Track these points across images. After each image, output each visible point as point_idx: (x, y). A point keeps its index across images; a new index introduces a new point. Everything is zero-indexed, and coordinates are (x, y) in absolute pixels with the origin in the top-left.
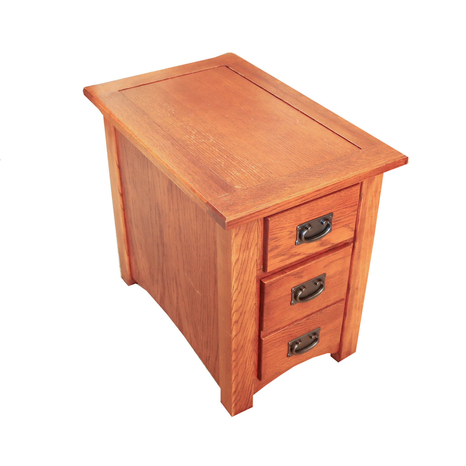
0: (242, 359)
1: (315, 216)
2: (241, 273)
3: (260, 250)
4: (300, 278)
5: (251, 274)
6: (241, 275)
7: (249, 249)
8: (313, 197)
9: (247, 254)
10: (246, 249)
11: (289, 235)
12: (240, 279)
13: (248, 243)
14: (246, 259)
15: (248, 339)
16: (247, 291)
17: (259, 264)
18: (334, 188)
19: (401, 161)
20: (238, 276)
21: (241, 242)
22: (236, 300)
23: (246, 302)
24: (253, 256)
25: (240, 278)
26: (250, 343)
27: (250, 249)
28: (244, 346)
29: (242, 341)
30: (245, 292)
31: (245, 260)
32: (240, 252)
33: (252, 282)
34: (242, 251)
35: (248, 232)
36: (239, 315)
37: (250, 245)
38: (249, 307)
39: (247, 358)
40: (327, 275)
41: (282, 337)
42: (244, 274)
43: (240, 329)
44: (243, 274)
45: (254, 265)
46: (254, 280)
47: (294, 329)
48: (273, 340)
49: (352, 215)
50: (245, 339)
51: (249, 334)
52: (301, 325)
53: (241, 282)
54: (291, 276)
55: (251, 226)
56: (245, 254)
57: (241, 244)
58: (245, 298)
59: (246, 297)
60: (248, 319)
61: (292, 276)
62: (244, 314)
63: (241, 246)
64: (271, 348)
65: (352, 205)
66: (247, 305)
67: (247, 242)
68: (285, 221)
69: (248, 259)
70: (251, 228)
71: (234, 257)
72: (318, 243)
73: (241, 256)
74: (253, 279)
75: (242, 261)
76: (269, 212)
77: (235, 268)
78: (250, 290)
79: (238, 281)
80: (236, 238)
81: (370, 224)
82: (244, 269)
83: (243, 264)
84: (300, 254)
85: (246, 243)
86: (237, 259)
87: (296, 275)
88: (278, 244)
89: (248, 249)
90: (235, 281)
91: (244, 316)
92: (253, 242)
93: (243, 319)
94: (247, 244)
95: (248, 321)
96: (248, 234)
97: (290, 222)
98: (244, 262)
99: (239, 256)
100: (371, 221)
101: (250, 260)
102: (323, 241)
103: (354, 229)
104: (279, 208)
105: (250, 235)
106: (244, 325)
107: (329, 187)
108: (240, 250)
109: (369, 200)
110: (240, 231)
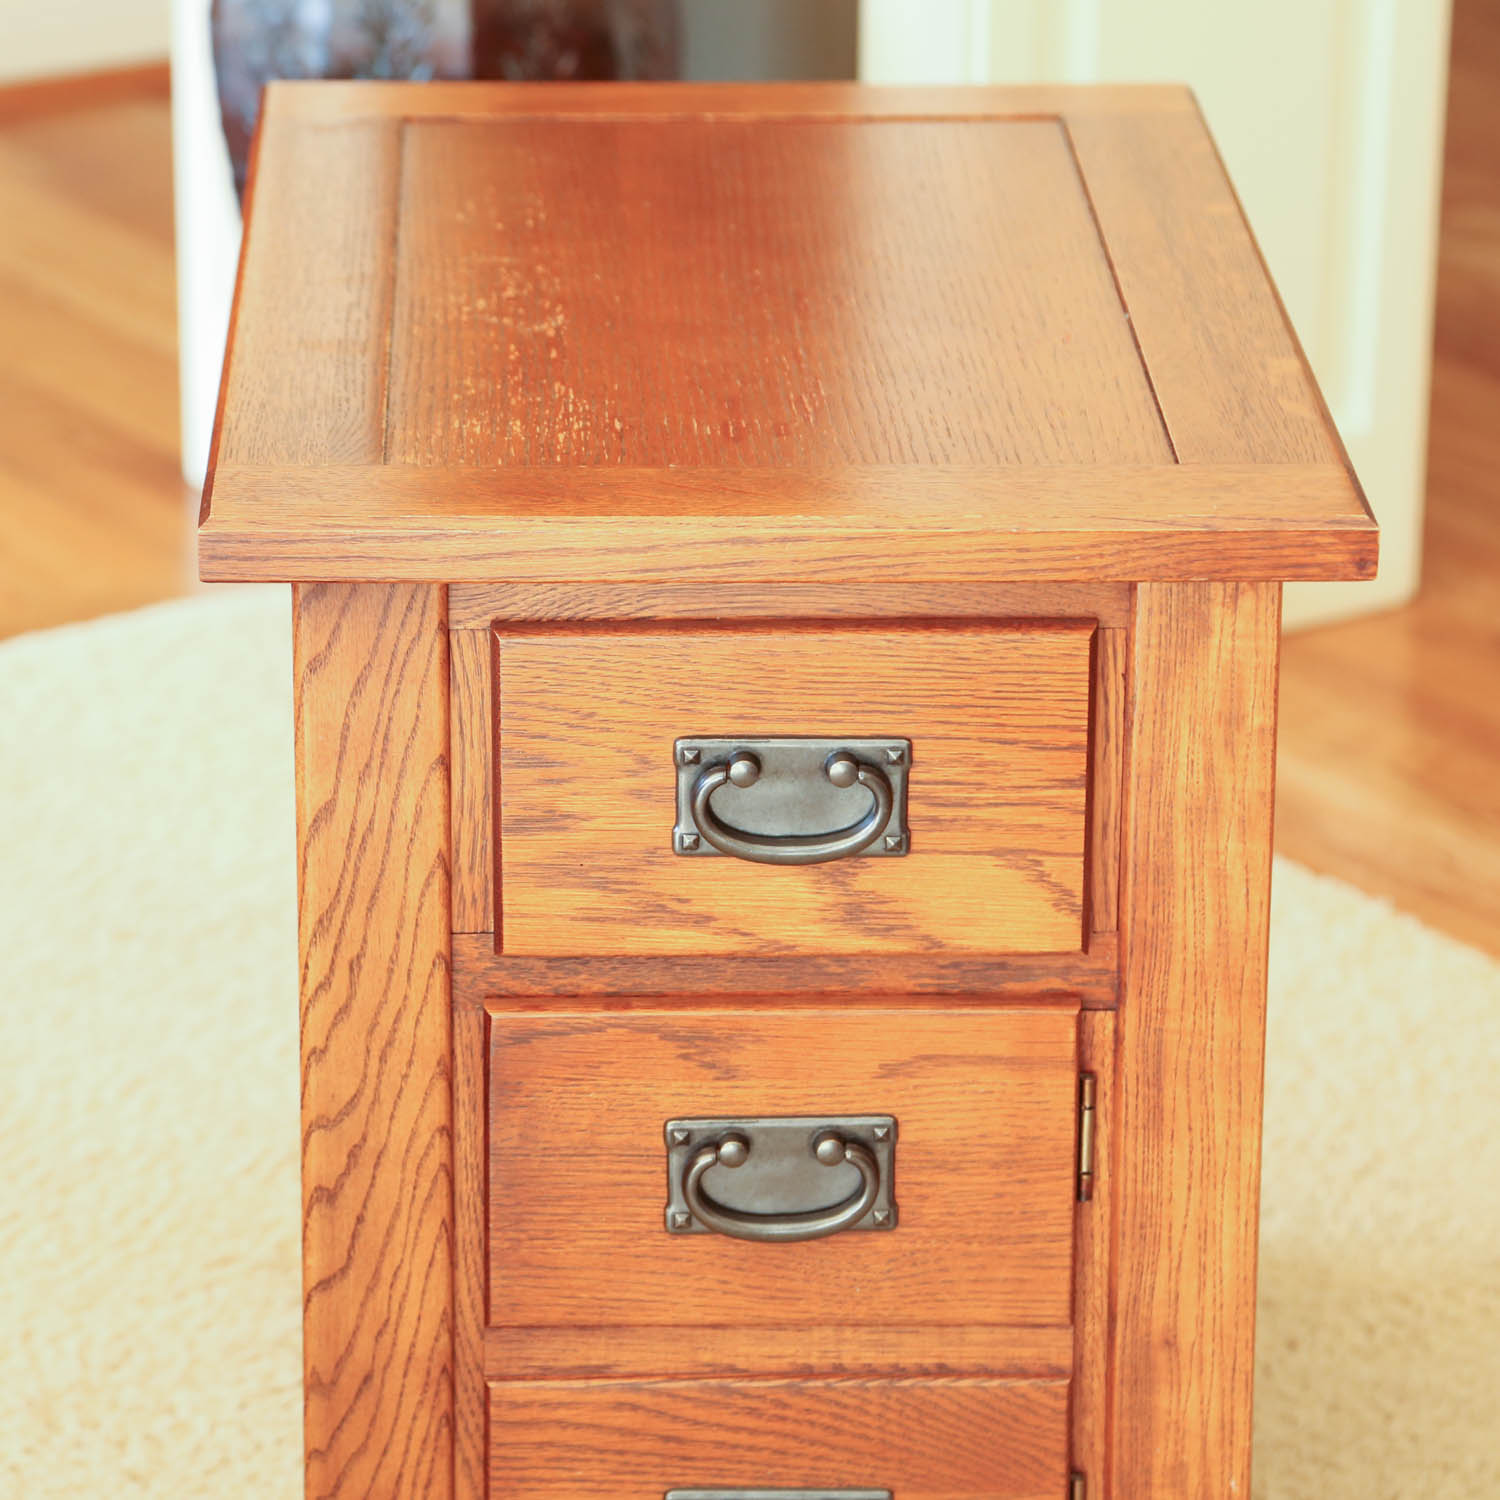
0: (366, 1465)
1: (793, 721)
2: (351, 900)
3: (478, 813)
4: (714, 1073)
5: (409, 927)
6: (347, 912)
7: (396, 770)
8: (717, 571)
9: (385, 799)
10: (375, 764)
11: (634, 773)
12: (341, 930)
13: (386, 737)
14: (380, 827)
15: (403, 1349)
16: (386, 1020)
17: (474, 900)
18: (852, 563)
19: (1318, 539)
20: (332, 907)
21: (347, 715)
22: (323, 1051)
23: (387, 1096)
24: (417, 822)
25: (343, 923)
26: (415, 1379)
27: (400, 776)
28: (377, 1380)
29: (365, 1342)
30: (375, 1025)
31: (370, 829)
32: (339, 769)
33: (419, 983)
34: (351, 768)
35: (384, 670)
36: (344, 1159)
37: (397, 749)
38: (401, 1129)
39: (400, 1476)
40: (907, 1135)
41: (621, 1431)
42: (369, 910)
43: (350, 1257)
44: (360, 906)
45: (427, 884)
46: (431, 975)
47: (701, 1414)
48: (562, 1424)
49: (1053, 806)
50: (380, 1333)
51: (411, 1312)
52: (752, 1412)
53: (348, 952)
54: (655, 1037)
55: (403, 647)
56: (369, 792)
57: (346, 727)
58: (374, 1063)
59: (383, 1059)
60: (397, 1212)
61: (663, 1037)
62: (376, 1165)
63: (344, 738)
64: (539, 1473)
65: (1046, 737)
66: (392, 1117)
67: (382, 729)
68: (599, 679)
69: (390, 831)
70: (400, 658)
71: (309, 786)
72: (830, 900)
73: (346, 797)
74: (423, 966)
75: (353, 829)
76: (444, 559)
77: (310, 850)
78: (407, 1024)
79: (333, 942)
80: (314, 677)
81: (1211, 920)
82: (366, 882)
83: (363, 847)
84: (709, 919)
85: (376, 731)
86: (322, 803)
87: (688, 1040)
88: (565, 807)
89: (389, 770)
90: (315, 936)
91: (374, 1177)
92: (417, 743)
93: (368, 1194)
94: (380, 737)
95: (401, 1225)
96: (387, 682)
97: (629, 698)
98: (364, 840)
99: (336, 792)
100: (1221, 908)
101: (405, 838)
102: (858, 893)
103: (1079, 901)
104: (503, 562)
105: (397, 692)
106: (372, 1234)
107: (812, 545)
108: (340, 759)
109: (1183, 760)
110: (336, 649)
